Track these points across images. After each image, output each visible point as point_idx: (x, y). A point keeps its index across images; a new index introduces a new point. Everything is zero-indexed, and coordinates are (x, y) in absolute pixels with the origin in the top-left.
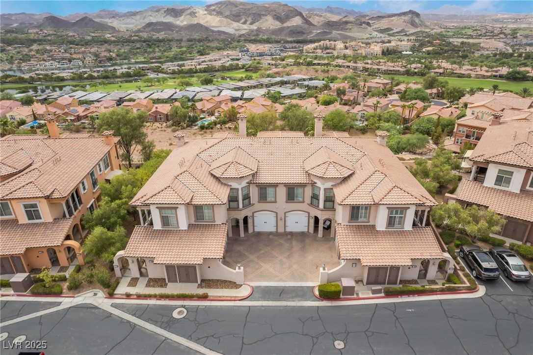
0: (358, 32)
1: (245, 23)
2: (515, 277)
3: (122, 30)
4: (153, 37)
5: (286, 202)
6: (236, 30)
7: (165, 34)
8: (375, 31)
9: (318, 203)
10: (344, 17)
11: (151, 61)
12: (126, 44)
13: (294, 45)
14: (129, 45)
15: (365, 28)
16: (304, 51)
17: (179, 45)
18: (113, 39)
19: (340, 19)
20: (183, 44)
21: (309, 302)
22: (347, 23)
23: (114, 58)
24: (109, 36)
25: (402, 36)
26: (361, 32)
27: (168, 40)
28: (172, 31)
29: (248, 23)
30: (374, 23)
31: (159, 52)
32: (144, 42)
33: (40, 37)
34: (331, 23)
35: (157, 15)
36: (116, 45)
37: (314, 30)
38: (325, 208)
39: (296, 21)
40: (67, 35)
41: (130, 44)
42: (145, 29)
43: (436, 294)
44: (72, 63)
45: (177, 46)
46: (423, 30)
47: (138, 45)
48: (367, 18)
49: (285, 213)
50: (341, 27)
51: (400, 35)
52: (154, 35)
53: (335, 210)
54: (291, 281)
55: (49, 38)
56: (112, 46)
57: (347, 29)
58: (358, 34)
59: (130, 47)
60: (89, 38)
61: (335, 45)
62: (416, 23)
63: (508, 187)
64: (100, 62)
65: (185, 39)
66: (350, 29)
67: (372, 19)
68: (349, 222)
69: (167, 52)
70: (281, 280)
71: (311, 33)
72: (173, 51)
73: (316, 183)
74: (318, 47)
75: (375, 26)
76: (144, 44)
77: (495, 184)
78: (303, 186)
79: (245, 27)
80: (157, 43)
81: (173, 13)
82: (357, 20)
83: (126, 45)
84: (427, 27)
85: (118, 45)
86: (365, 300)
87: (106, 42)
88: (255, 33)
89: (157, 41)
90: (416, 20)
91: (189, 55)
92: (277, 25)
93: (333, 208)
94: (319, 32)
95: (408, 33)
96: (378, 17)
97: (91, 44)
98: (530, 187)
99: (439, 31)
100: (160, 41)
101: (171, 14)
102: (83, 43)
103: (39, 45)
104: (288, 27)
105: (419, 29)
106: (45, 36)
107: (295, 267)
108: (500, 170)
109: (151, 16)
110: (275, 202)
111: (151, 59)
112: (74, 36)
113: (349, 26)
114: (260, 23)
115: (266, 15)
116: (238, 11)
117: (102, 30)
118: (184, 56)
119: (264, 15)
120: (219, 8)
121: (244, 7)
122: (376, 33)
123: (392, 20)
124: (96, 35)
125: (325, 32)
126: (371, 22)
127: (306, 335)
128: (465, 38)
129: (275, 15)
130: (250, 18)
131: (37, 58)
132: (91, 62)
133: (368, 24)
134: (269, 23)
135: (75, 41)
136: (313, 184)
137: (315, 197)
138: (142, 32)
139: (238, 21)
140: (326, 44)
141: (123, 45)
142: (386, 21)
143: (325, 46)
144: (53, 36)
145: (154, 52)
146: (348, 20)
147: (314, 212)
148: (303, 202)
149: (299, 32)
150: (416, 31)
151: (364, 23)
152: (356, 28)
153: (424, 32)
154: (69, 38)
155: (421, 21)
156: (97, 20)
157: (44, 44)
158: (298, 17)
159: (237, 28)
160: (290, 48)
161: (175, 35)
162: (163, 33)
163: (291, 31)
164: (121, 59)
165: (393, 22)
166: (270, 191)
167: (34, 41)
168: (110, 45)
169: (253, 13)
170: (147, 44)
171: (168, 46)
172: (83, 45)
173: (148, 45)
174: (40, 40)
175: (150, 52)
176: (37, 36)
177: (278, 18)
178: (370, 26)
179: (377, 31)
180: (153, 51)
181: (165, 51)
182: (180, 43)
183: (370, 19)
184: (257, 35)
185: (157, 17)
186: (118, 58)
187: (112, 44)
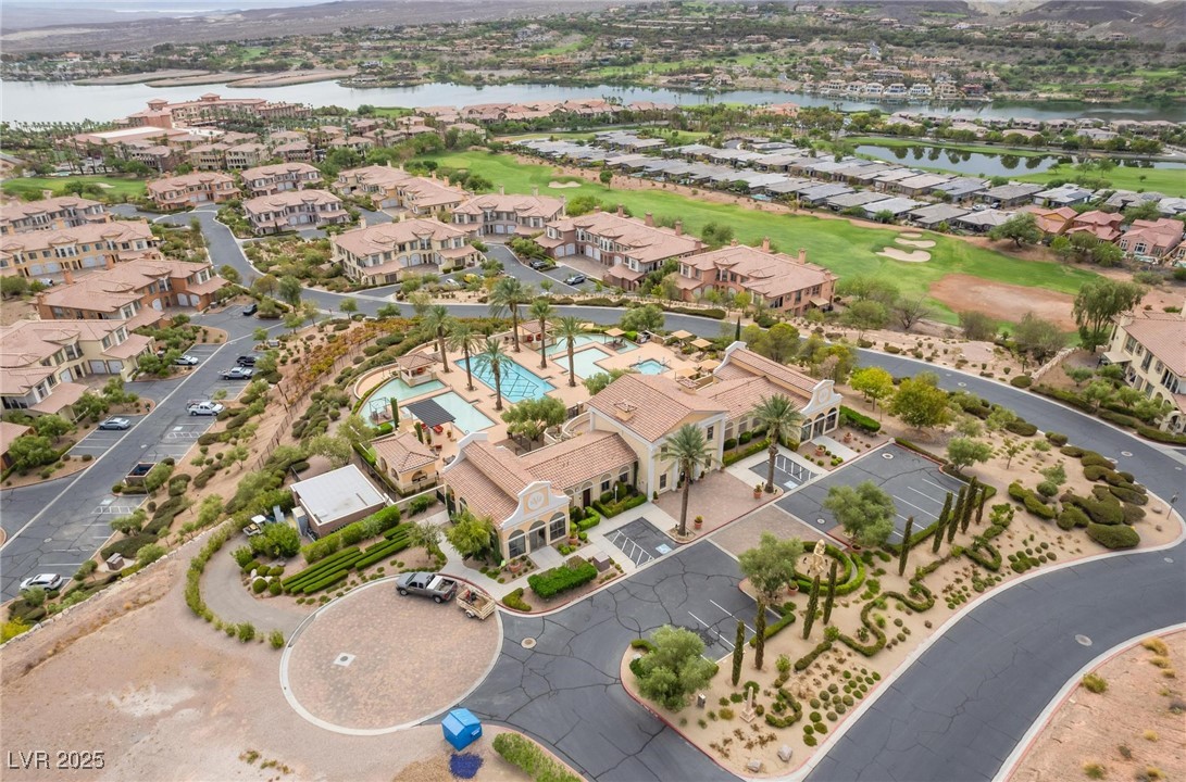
3: (984, 12)
4: (1078, 34)
7: (1112, 28)
11: (1087, 100)
12: (1010, 49)
14: (1016, 53)
17: (1152, 62)
18: (978, 35)
20: (1165, 59)
24: (964, 25)
27: (1123, 46)
28: (1128, 18)
31: (1095, 76)
32: (1058, 46)
33: (826, 24)
36: (984, 50)
40: (877, 21)
41: (1022, 51)
42: (1050, 11)
44: (911, 89)
45: (1146, 64)
47: (1040, 55)
52: (1078, 29)
55: (842, 26)
56: (975, 52)
59: (1019, 59)
60: (923, 30)
64: (968, 92)
69: (1119, 79)
72: (1135, 77)
76: (1057, 52)
80: (1094, 52)
83: (1010, 53)
85: (990, 51)
87: (962, 41)
89: (1091, 48)
97: (927, 45)
100: (1100, 47)
102: (910, 41)
103: (824, 39)
106: (834, 23)
111: (1086, 96)
112: (892, 23)
117: (945, 12)
118: (1176, 94)
124: (935, 22)
131: (839, 71)
132: (949, 90)
135: (894, 37)
138: (1043, 18)
141: (1003, 51)
144: (850, 23)
145: (1083, 75)
154: (881, 29)
157: (832, 39)
162: (1108, 24)
164: (1009, 90)
167: (816, 32)
168: (971, 49)
170: (1064, 54)
171: (1121, 62)
172: (910, 46)
173: (1069, 55)
174: (825, 31)
175: (1074, 75)
176: (820, 20)
180: (1082, 73)
181: (1112, 75)
182: (1157, 56)
187: (976, 47)
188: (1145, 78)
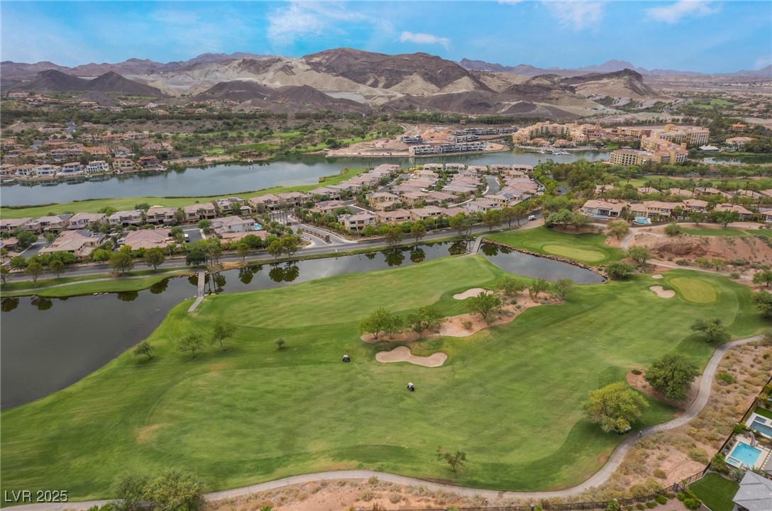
0: (572, 104)
1: (375, 85)
3: (173, 95)
4: (233, 108)
6: (367, 97)
7: (253, 104)
10: (534, 78)
11: (244, 160)
12: (186, 122)
13: (490, 128)
14: (191, 124)
16: (514, 141)
17: (283, 126)
18: (161, 112)
19: (528, 82)
20: (290, 124)
23: (170, 153)
24: (153, 105)
27: (262, 116)
28: (262, 97)
29: (381, 85)
30: (577, 87)
31: (249, 139)
32: (220, 118)
33: (29, 108)
34: (521, 88)
35: (227, 70)
36: (167, 123)
37: (503, 100)
39: (463, 86)
40: (77, 104)
41: (194, 122)
42: (213, 93)
44: (88, 167)
45: (280, 128)
47: (209, 125)
50: (539, 94)
52: (232, 105)
55: (45, 109)
56: (160, 125)
57: (552, 99)
58: (572, 107)
59: (194, 129)
60: (118, 110)
64: (145, 163)
65: (291, 114)
66: (557, 99)
69: (265, 140)
71: (500, 105)
72: (275, 137)
74: (534, 134)
76: (220, 122)
79: (378, 91)
80: (243, 121)
81: (252, 68)
83: (187, 125)
85: (171, 124)
87: (149, 117)
88: (407, 104)
89: (241, 118)
90: (638, 84)
91: (313, 148)
92: (431, 90)
94: (513, 103)
96: (576, 78)
97: (121, 122)
100: (248, 117)
101: (250, 69)
102: (107, 119)
103: (26, 121)
104: (460, 95)
106: (37, 106)
109: (217, 71)
111: (243, 157)
112: (91, 105)
113: (552, 94)
114: (401, 86)
115: (411, 74)
116: (362, 67)
117: (139, 96)
118: (303, 150)
119: (406, 73)
120: (328, 60)
121: (369, 60)
123: (605, 84)
124: (131, 104)
125: (525, 105)
129: (426, 74)
130: (383, 78)
132: (126, 164)
133: (572, 90)
134: (418, 86)
135: (92, 116)
138: (209, 98)
139: (364, 82)
140: (547, 128)
141: (181, 123)
142: (597, 85)
143: (544, 131)
144: (52, 106)
145: (240, 138)
146: (541, 82)
149: (481, 104)
154: (82, 111)
155: (645, 86)
156: (129, 77)
157: (34, 121)
158: (466, 78)
159: (367, 94)
160: (483, 134)
161: (271, 108)
162: (250, 101)
163: (467, 102)
164: (183, 156)
165: (608, 88)
167: (17, 115)
168: (157, 123)
169: (387, 70)
170: (224, 123)
171: (264, 127)
172: (107, 123)
173: (228, 124)
174: (28, 114)
175: (233, 140)
176: (22, 105)
177: (430, 78)
180: (239, 137)
181: (260, 137)
182: (284, 122)
183: (562, 81)
184: (411, 108)
185: (227, 73)
186: (178, 154)
187: (160, 121)
188: (282, 138)
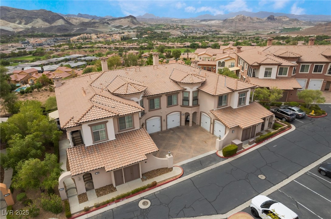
0: (103, 28)
1: (20, 23)
2: (301, 116)
5: (167, 107)
6: (14, 28)
8: (113, 27)
9: (189, 103)
10: (92, 20)
13: (63, 38)
15: (107, 26)
16: (71, 41)
19: (90, 21)
21: (221, 162)
22: (94, 23)
25: (129, 29)
26: (105, 28)
29: (23, 23)
30: (111, 23)
34: (84, 23)
37: (74, 28)
38: (194, 105)
39: (60, 22)
43: (278, 135)
46: (140, 26)
48: (106, 20)
49: (167, 116)
50: (92, 25)
51: (128, 29)
53: (199, 105)
54: (199, 155)
57: (96, 27)
58: (103, 29)
61: (91, 36)
62: (135, 22)
63: (270, 77)
66: (98, 27)
67: (109, 20)
68: (217, 108)
70: (192, 157)
71: (73, 30)
73: (186, 89)
74: (80, 38)
75: (112, 25)
77: (264, 77)
78: (177, 93)
79: (20, 26)
82: (100, 21)
84: (141, 24)
86: (249, 150)
88: (31, 30)
90: (135, 21)
92: (46, 25)
93: (198, 104)
94: (78, 29)
95: (132, 28)
96: (113, 19)
98: (279, 75)
99: (148, 26)
104: (56, 26)
105: (137, 26)
107: (192, 146)
108: (266, 68)
110: (160, 108)
113: (97, 25)
114: (33, 23)
115: (37, 18)
116: (12, 15)
119: (34, 18)
121: (16, 12)
122: (114, 28)
125: (82, 29)
126: (109, 22)
127: (240, 180)
128: (162, 30)
129: (44, 18)
130: (24, 20)
133: (108, 23)
134: (40, 24)
136: (184, 91)
137: (186, 99)
139: (14, 22)
140: (85, 36)
142: (118, 21)
143: (84, 37)
146: (95, 21)
147: (185, 110)
148: (177, 105)
149: (64, 30)
150: (136, 26)
151: (105, 22)
152: (101, 26)
153: (140, 27)
155: (137, 21)
158: (61, 20)
159: (14, 27)
160: (60, 40)
163: (58, 29)
165: (122, 22)
166: (156, 101)
169: (25, 17)
177: (46, 20)
178: (109, 25)
179: (114, 27)
183: (108, 20)
184: (33, 32)
